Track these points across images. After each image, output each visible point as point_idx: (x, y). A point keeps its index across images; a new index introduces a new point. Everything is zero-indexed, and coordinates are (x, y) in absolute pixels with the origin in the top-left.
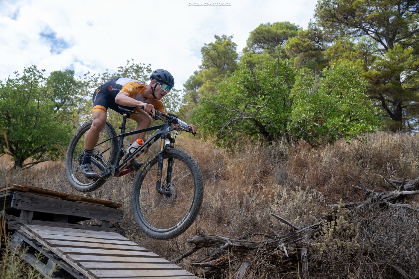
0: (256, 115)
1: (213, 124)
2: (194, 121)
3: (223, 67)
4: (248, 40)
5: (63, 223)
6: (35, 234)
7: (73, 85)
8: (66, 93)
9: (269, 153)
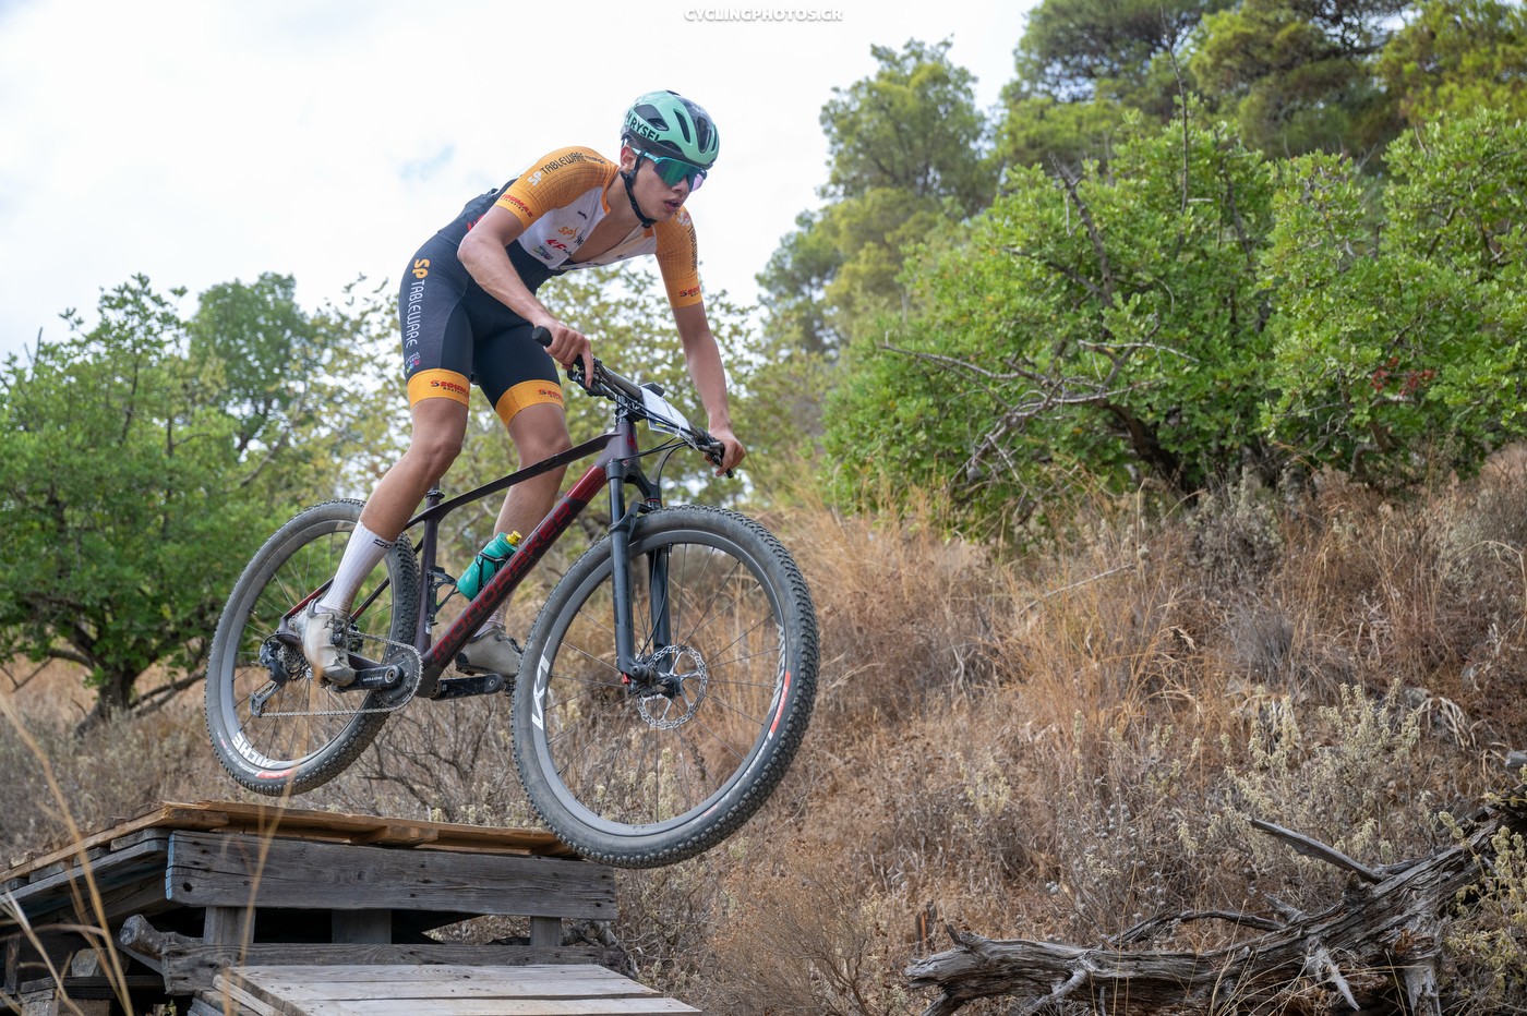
0: (1112, 384)
1: (925, 442)
2: (843, 438)
3: (920, 180)
4: (1022, 47)
5: (376, 947)
6: (280, 1005)
7: (294, 334)
8: (269, 371)
9: (1193, 546)
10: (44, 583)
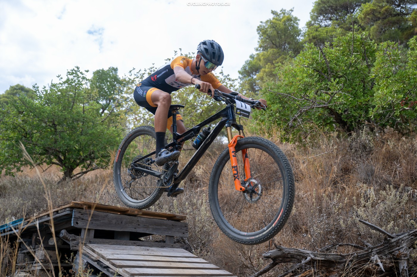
0: (330, 102)
1: (279, 116)
2: (257, 114)
3: (283, 47)
4: (312, 12)
5: (125, 241)
6: (99, 254)
7: (117, 83)
8: (110, 93)
9: (349, 146)
10: (51, 145)
